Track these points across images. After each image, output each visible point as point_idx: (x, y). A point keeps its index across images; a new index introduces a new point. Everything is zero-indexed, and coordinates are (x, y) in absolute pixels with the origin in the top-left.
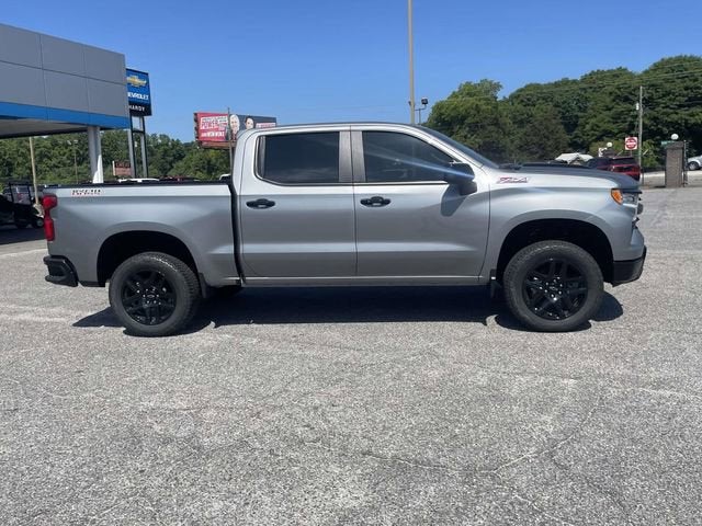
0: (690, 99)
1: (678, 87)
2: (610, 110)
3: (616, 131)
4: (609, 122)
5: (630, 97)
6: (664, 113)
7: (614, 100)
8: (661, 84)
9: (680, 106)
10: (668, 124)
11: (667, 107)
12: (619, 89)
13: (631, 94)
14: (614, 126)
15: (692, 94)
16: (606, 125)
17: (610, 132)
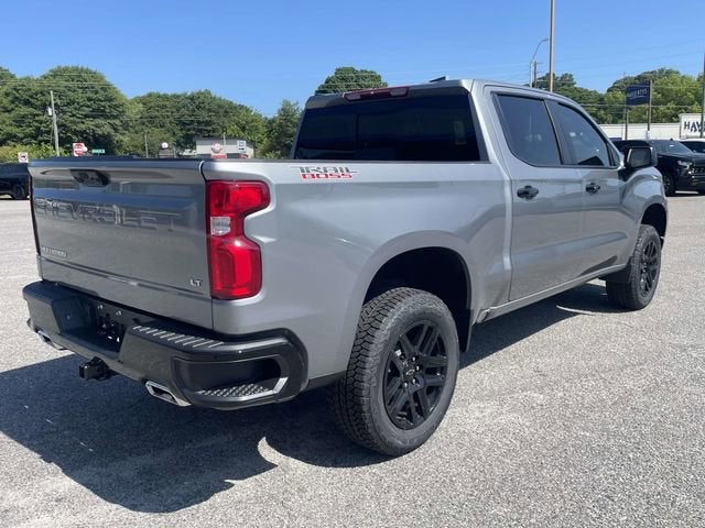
0: (93, 111)
1: (80, 96)
2: (9, 112)
3: (21, 135)
4: (11, 125)
5: (32, 101)
6: (71, 122)
7: (13, 102)
8: (64, 92)
9: (86, 116)
10: (76, 133)
11: (73, 115)
12: (17, 90)
13: (31, 97)
14: (17, 130)
15: (95, 106)
16: (10, 128)
17: (15, 136)
